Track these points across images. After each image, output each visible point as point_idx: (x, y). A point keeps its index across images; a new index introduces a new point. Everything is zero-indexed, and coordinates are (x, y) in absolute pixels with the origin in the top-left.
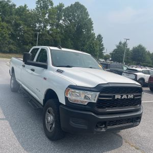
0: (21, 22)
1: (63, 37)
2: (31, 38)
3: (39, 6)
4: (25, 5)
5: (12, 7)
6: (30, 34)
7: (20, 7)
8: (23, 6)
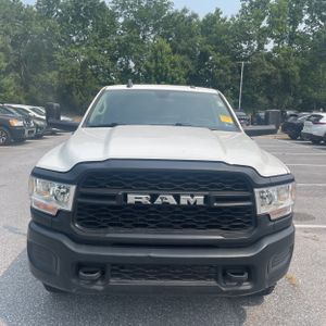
0: (208, 47)
1: (307, 62)
2: (230, 77)
3: (247, 5)
4: (218, 10)
5: (190, 20)
6: (228, 68)
7: (207, 16)
8: (213, 12)
